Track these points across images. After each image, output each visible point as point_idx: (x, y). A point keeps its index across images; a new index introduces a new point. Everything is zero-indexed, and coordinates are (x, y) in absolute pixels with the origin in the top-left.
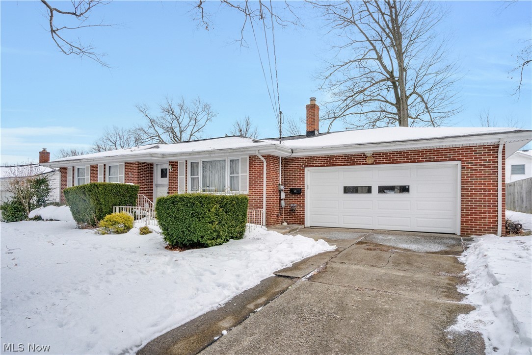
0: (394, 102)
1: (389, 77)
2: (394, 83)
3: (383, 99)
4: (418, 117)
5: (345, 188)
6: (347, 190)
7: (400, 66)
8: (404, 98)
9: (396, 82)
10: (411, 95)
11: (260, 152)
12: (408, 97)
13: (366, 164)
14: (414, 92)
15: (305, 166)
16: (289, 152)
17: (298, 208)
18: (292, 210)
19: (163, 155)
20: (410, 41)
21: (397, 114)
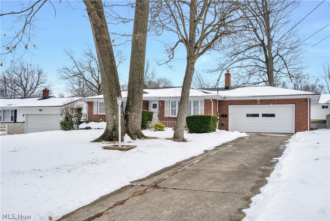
0: (265, 60)
1: (261, 44)
2: (264, 48)
3: (257, 58)
4: (280, 71)
5: (247, 114)
6: (248, 115)
7: (268, 38)
8: (271, 59)
9: (266, 48)
10: (275, 57)
11: (212, 98)
12: (273, 58)
13: (257, 104)
14: (277, 54)
15: (229, 105)
16: (223, 98)
17: (225, 124)
18: (223, 124)
19: (159, 97)
20: (275, 21)
21: (266, 68)
